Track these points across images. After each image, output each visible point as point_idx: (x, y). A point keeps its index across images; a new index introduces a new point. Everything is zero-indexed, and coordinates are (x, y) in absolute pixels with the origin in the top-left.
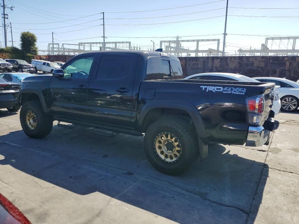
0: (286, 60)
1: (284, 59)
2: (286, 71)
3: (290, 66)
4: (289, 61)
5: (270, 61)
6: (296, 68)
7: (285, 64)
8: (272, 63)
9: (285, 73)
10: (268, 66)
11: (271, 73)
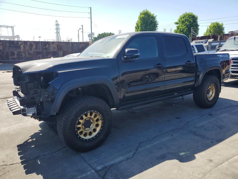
0: (20, 44)
1: (18, 43)
2: (22, 52)
3: (24, 48)
4: (22, 44)
5: (7, 44)
6: (28, 50)
7: (20, 47)
8: (9, 46)
9: (21, 54)
10: (6, 49)
11: (10, 55)
